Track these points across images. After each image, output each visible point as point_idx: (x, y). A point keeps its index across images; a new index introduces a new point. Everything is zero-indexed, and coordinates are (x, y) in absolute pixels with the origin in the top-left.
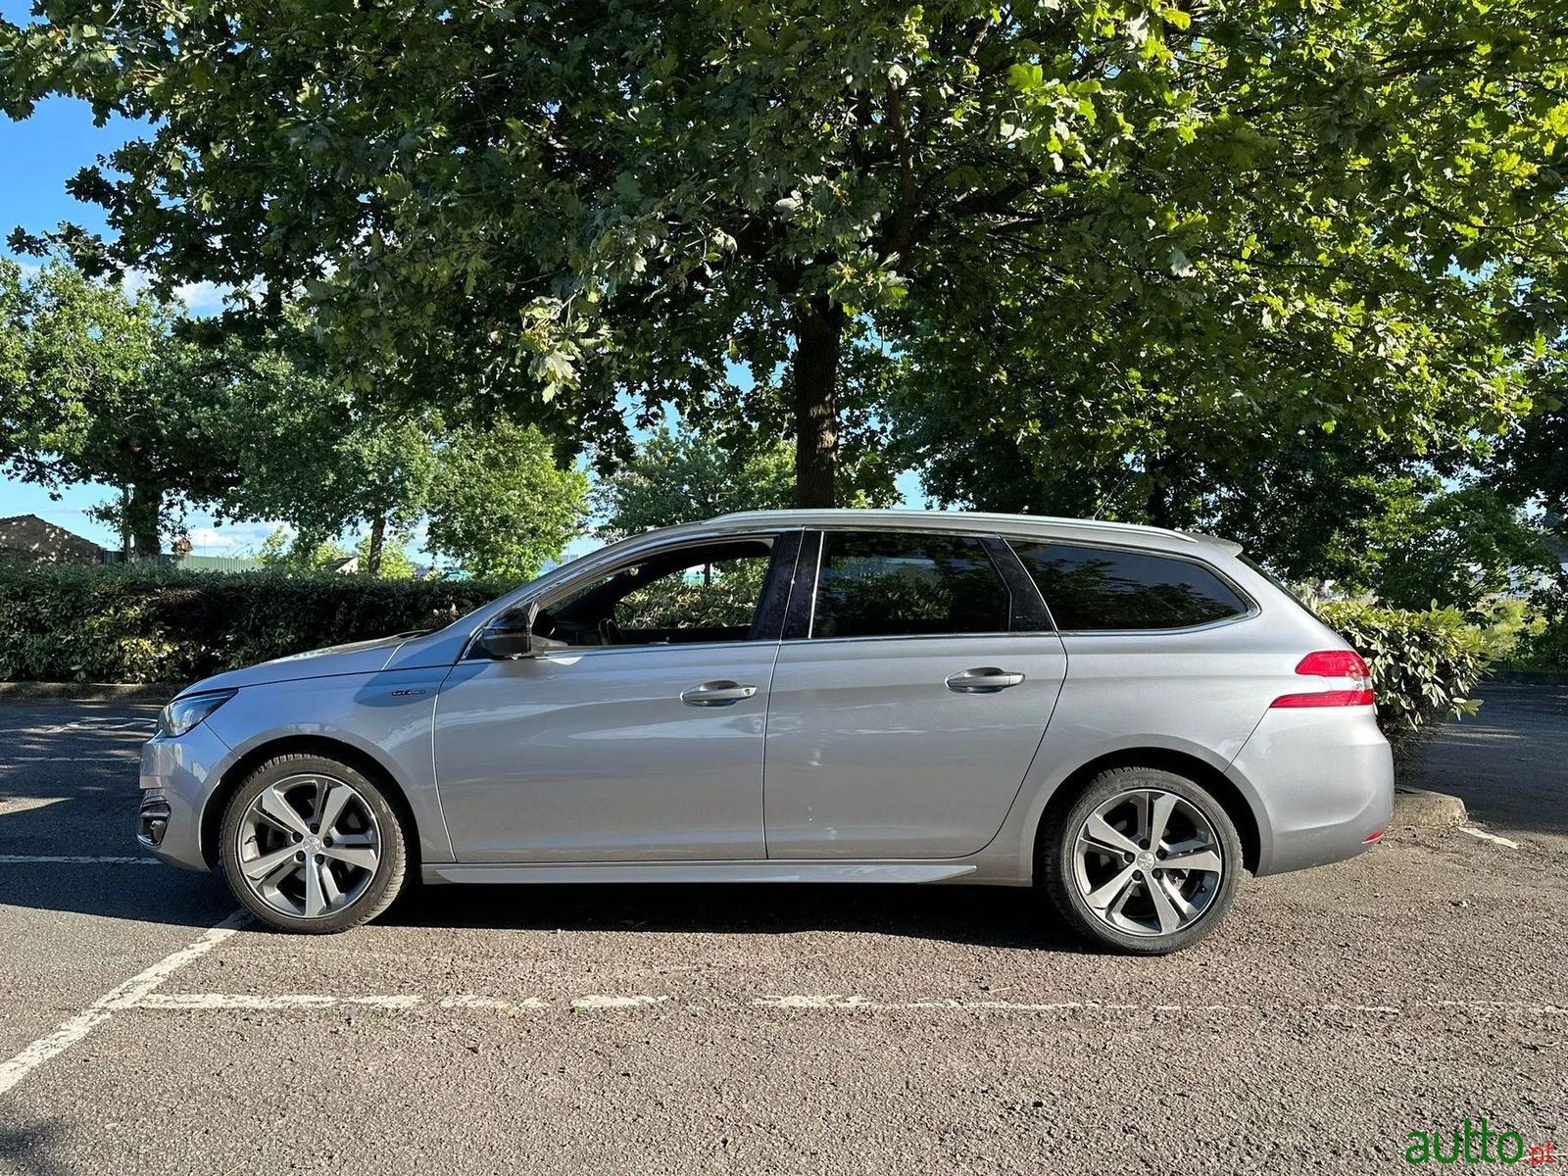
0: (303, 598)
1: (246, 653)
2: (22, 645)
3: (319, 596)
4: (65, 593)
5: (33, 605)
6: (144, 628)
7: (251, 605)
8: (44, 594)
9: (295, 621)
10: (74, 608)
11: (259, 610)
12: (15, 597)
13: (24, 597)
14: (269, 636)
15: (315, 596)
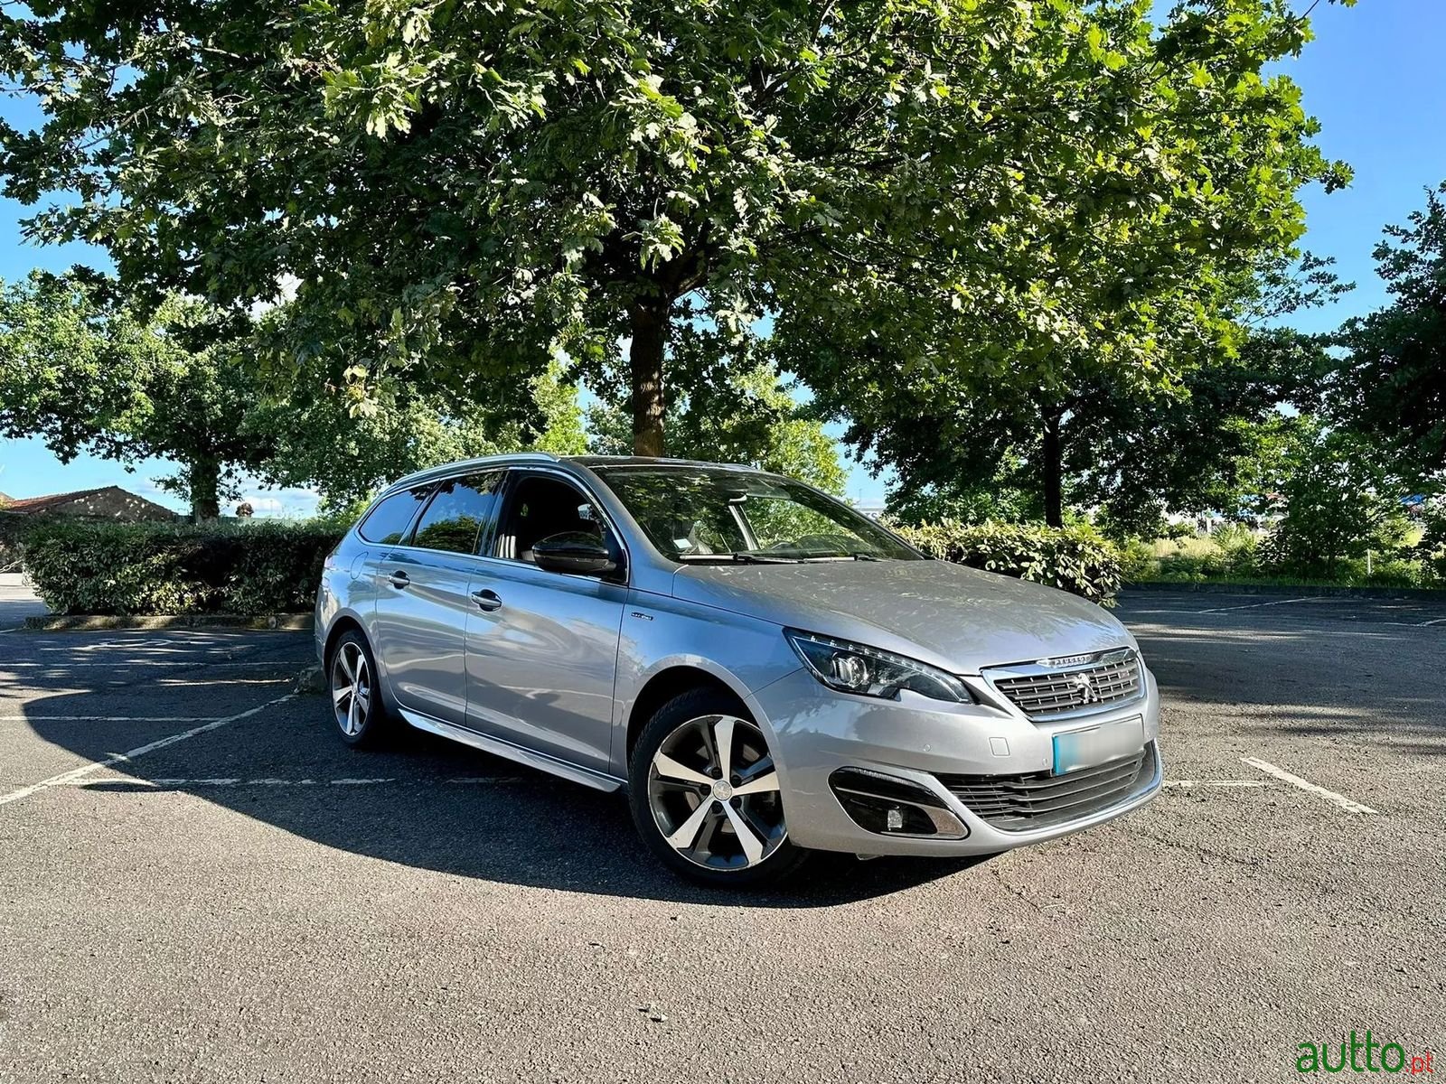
0: (288, 544)
1: (245, 589)
2: (75, 586)
3: (300, 542)
4: (105, 545)
5: (82, 556)
6: (166, 573)
7: (248, 551)
8: (89, 546)
9: (282, 563)
10: (113, 556)
11: (254, 554)
12: (67, 549)
13: (75, 549)
14: (263, 575)
15: (297, 543)
